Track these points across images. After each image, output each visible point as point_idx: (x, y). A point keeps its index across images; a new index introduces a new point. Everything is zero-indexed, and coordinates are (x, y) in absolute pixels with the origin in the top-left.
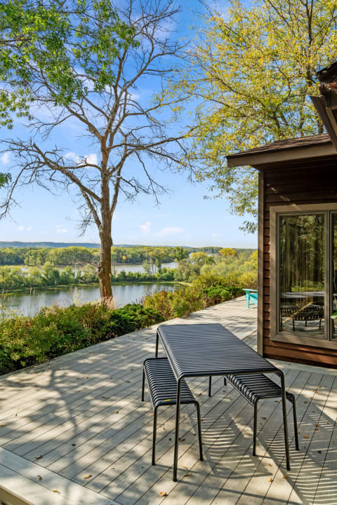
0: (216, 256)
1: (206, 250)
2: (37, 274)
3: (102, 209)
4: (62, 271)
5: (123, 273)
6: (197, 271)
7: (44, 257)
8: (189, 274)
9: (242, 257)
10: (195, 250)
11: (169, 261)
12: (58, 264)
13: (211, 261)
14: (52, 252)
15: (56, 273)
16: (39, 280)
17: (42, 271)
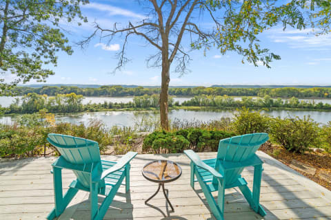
2: (260, 101)
4: (275, 100)
15: (271, 101)
16: (261, 104)
17: (263, 100)
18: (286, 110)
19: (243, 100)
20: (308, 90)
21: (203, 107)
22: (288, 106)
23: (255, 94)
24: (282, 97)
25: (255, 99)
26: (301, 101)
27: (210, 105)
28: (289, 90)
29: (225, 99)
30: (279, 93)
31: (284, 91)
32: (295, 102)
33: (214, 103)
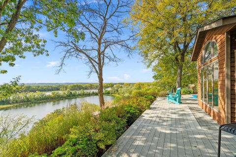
0: (123, 86)
1: (119, 84)
2: (65, 93)
3: (99, 67)
4: (73, 92)
5: (93, 92)
6: (117, 91)
7: (66, 88)
8: (114, 92)
9: (131, 85)
10: (116, 84)
11: (108, 87)
12: (71, 90)
13: (122, 87)
14: (69, 86)
15: (71, 93)
16: (65, 95)
17: (66, 92)
18: (79, 97)
19: (53, 94)
20: (86, 85)
21: (15, 105)
22: (80, 95)
23: (58, 89)
24: (76, 90)
25: (61, 93)
27: (23, 101)
29: (37, 94)
30: (72, 88)
32: (83, 92)
33: (28, 99)
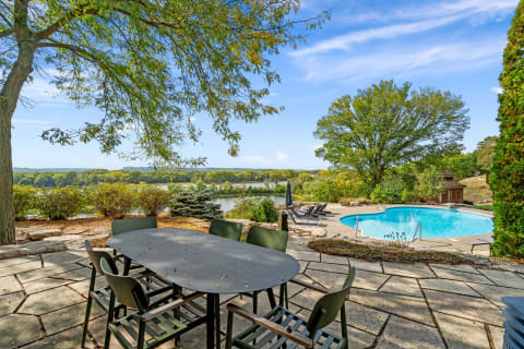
19: (170, 188)
24: (217, 182)
26: (236, 186)
28: (224, 173)
31: (219, 174)
32: (229, 188)
